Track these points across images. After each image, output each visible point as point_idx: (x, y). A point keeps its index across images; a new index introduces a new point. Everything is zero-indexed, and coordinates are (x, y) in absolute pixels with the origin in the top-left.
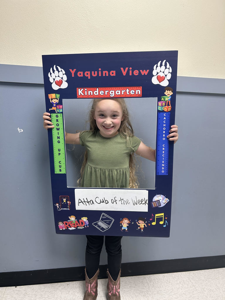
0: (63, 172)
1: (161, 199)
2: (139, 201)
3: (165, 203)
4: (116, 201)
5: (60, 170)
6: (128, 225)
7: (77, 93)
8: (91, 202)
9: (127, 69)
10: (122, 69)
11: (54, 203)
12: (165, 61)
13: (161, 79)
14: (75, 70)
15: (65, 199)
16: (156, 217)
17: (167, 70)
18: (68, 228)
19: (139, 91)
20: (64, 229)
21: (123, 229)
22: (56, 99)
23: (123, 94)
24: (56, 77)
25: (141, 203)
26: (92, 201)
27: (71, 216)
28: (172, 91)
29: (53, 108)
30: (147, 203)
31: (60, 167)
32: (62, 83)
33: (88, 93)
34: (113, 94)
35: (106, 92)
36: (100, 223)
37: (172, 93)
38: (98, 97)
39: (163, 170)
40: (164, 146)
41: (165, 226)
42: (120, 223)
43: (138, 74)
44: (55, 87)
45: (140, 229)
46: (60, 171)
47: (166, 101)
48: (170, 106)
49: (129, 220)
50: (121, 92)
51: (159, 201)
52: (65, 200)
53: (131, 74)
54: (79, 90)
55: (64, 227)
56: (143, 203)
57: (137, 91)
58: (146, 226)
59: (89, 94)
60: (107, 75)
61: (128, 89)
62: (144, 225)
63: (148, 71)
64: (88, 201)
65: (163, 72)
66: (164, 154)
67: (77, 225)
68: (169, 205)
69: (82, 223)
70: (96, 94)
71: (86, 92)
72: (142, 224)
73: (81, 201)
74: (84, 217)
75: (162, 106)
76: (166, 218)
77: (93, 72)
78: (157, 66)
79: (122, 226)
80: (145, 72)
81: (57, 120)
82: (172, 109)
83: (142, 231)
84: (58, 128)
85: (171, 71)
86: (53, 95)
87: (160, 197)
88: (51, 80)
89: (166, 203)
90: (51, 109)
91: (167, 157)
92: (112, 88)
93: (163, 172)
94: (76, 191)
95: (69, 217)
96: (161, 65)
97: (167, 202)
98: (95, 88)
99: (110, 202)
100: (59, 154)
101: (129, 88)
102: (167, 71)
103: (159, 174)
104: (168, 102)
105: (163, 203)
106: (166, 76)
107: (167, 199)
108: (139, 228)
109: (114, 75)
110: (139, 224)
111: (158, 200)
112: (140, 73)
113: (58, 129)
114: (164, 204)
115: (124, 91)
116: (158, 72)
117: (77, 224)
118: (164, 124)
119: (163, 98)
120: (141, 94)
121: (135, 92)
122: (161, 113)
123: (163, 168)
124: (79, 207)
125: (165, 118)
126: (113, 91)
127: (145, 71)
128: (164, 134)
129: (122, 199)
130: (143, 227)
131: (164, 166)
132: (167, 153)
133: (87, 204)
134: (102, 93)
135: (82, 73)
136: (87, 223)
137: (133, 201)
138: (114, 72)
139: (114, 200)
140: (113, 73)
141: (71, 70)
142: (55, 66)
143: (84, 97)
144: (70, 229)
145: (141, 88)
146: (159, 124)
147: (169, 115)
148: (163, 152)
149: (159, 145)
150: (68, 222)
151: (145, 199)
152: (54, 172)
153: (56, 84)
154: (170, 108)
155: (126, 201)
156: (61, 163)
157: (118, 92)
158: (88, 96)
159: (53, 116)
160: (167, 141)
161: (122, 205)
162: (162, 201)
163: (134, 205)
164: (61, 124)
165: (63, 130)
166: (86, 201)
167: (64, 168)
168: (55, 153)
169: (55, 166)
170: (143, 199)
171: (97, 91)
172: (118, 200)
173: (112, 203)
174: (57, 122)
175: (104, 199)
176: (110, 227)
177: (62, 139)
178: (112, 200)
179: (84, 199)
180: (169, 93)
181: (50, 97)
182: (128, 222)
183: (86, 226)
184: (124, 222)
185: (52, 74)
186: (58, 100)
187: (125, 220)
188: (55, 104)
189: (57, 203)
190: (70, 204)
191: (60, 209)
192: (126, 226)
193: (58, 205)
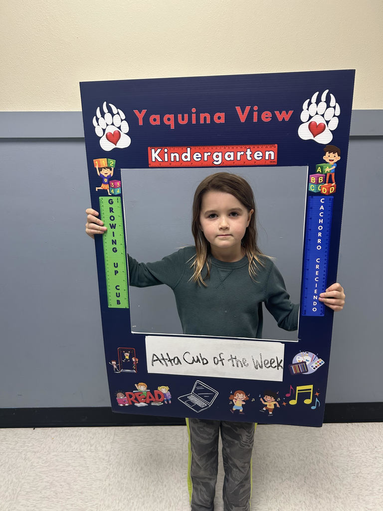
0: (124, 305)
1: (309, 361)
2: (266, 362)
3: (316, 367)
4: (223, 361)
5: (118, 302)
6: (244, 403)
7: (149, 158)
8: (176, 359)
9: (248, 108)
10: (238, 109)
11: (109, 360)
12: (327, 91)
13: (316, 129)
14: (144, 112)
15: (127, 354)
16: (297, 392)
17: (331, 110)
18: (133, 403)
19: (271, 154)
20: (127, 405)
21: (234, 409)
22: (109, 170)
23: (239, 159)
24: (107, 125)
25: (271, 366)
26: (178, 358)
27: (140, 383)
29: (104, 187)
30: (281, 366)
31: (118, 295)
32: (120, 137)
33: (169, 157)
34: (220, 159)
35: (206, 155)
36: (193, 398)
37: (339, 158)
38: (190, 165)
39: (315, 306)
40: (318, 260)
41: (313, 408)
42: (230, 398)
43: (269, 119)
44: (106, 145)
45: (267, 411)
46: (118, 304)
47: (326, 174)
48: (334, 184)
49: (246, 395)
50: (236, 156)
51: (305, 362)
53: (255, 120)
54: (153, 150)
55: (127, 402)
56: (273, 365)
57: (267, 153)
58: (278, 406)
59: (172, 160)
60: (208, 121)
61: (249, 150)
62: (275, 405)
63: (291, 112)
64: (169, 359)
65: (323, 115)
66: (317, 276)
67: (151, 400)
68: (323, 372)
69: (159, 396)
70: (185, 160)
71: (166, 155)
72: (270, 403)
73: (157, 359)
74: (163, 387)
75: (317, 183)
76: (317, 394)
77: (180, 116)
78: (310, 103)
79: (233, 404)
80: (284, 116)
81: (111, 210)
82: (337, 189)
83: (271, 414)
84: (113, 224)
85: (338, 112)
86: (103, 162)
87: (307, 355)
88: (99, 132)
89: (318, 367)
90: (100, 188)
91: (324, 282)
92: (218, 148)
94: (148, 340)
95: (136, 385)
96: (318, 101)
97: (320, 365)
98: (184, 148)
99: (211, 361)
100: (116, 272)
101: (252, 147)
102: (330, 113)
103: (307, 315)
104: (330, 176)
105: (312, 366)
106: (328, 122)
107: (321, 361)
108: (264, 409)
109: (222, 121)
110: (265, 401)
111: (303, 362)
112: (274, 117)
113: (113, 226)
114: (314, 368)
115: (242, 153)
116: (312, 116)
117: (150, 398)
118: (321, 218)
119: (319, 168)
120: (276, 160)
121: (264, 156)
122: (314, 197)
123: (315, 303)
124: (154, 368)
125: (322, 208)
126: (220, 154)
127: (284, 112)
128: (320, 238)
129: (233, 357)
130: (273, 407)
131: (316, 299)
132: (324, 275)
133: (169, 363)
134: (197, 157)
135: (158, 117)
136: (169, 395)
137: (255, 363)
138: (222, 115)
139: (219, 359)
140: (220, 118)
141: (136, 112)
142: (105, 103)
144: (138, 405)
145: (275, 147)
146: (311, 218)
147: (331, 201)
148: (317, 273)
149: (308, 260)
150: (134, 393)
151: (277, 358)
152: (107, 305)
153: (108, 139)
154: (333, 188)
155: (242, 361)
156: (119, 289)
157: (230, 156)
158: (170, 164)
159: (104, 200)
160: (326, 252)
161: (234, 367)
162: (310, 364)
163: (257, 369)
164: (119, 216)
165: (122, 227)
166: (167, 359)
167: (125, 299)
168: (108, 271)
169: (109, 295)
170: (273, 359)
171: (187, 153)
172: (226, 359)
173: (215, 363)
174: (110, 212)
175: (201, 357)
176: (210, 405)
177: (121, 244)
178: (214, 359)
179: (162, 354)
180: (332, 158)
181: (96, 165)
182: (245, 397)
183: (166, 402)
184: (237, 398)
185: (99, 120)
186: (113, 170)
187: (238, 394)
188: (106, 178)
189: (113, 360)
190: (137, 362)
191: (119, 371)
192: (241, 405)
193: (115, 363)
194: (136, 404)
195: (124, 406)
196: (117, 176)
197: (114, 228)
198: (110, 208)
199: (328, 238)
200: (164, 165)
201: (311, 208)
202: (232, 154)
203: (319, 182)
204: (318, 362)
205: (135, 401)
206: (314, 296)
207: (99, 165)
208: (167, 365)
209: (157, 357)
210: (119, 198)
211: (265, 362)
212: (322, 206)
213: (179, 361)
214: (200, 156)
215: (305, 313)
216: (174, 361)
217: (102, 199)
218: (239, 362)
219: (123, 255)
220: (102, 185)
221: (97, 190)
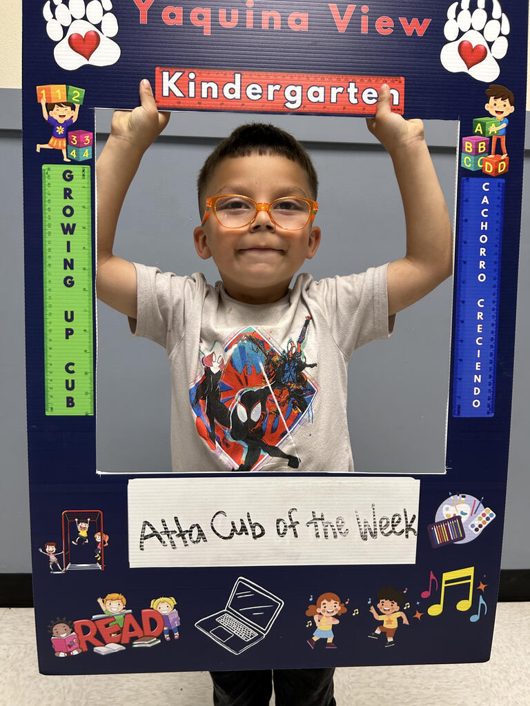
0: (82, 408)
1: (466, 513)
2: (384, 522)
3: (480, 526)
4: (297, 527)
5: (70, 402)
6: (337, 622)
7: (156, 88)
8: (195, 531)
9: (351, 9)
10: (333, 8)
13: (473, 55)
15: (83, 525)
16: (444, 585)
17: (493, 24)
18: (90, 646)
20: (75, 653)
21: (315, 639)
22: (69, 108)
23: (334, 100)
24: (73, 19)
25: (393, 531)
26: (199, 527)
27: (109, 596)
28: (512, 101)
29: (54, 143)
30: (413, 530)
31: (70, 386)
32: (98, 45)
33: (198, 90)
34: (298, 98)
35: (271, 89)
36: (228, 621)
37: (511, 109)
38: (239, 107)
39: (477, 397)
40: (481, 303)
41: (474, 618)
42: (308, 613)
43: (390, 31)
44: (67, 59)
45: (384, 635)
46: (68, 406)
47: (491, 138)
48: (504, 156)
49: (342, 602)
50: (328, 94)
51: (459, 518)
52: (83, 530)
53: (364, 30)
54: (166, 74)
55: (77, 645)
56: (398, 529)
58: (406, 621)
59: (204, 95)
60: (277, 26)
61: (352, 85)
62: (400, 620)
63: (427, 22)
64: (181, 531)
65: (482, 32)
66: (480, 335)
67: (133, 634)
68: (493, 534)
69: (153, 624)
70: (230, 96)
71: (192, 85)
72: (390, 616)
73: (151, 532)
74: (162, 599)
75: (476, 153)
76: (482, 587)
77: (222, 12)
78: (459, 10)
79: (314, 627)
80: (416, 27)
81: (67, 193)
82: (510, 166)
83: (391, 643)
84: (68, 225)
85: (506, 29)
86: (58, 92)
87: (463, 502)
88: (53, 31)
89: (484, 526)
90: (46, 146)
91: (492, 346)
92: (296, 76)
93: (476, 404)
94: (135, 488)
95: (100, 601)
96: (473, 7)
97: (488, 522)
98: (229, 73)
99: (271, 530)
100: (69, 332)
101: (358, 78)
102: (493, 30)
103: (464, 414)
104: (499, 141)
105: (473, 526)
106: (490, 44)
107: (489, 512)
108: (378, 631)
109: (304, 27)
110: (380, 613)
111: (455, 518)
112: (398, 27)
113: (69, 229)
114: (477, 530)
115: (340, 90)
116: (463, 31)
117: (131, 629)
118: (484, 220)
119: (479, 125)
120: (401, 107)
122: (471, 179)
123: (477, 391)
124: (143, 555)
125: (485, 200)
127: (415, 20)
128: (483, 258)
129: (318, 516)
130: (395, 625)
131: (479, 381)
132: (493, 332)
133: (178, 541)
134: (254, 91)
135: (178, 11)
136: (175, 620)
137: (362, 524)
138: (304, 17)
139: (289, 523)
140: (299, 22)
143: (184, 104)
144: (102, 650)
145: (400, 82)
146: (466, 220)
147: (501, 189)
148: (479, 328)
149: (463, 302)
150: (94, 621)
151: (405, 512)
152: (43, 409)
153: (72, 47)
154: (504, 163)
155: (334, 524)
156: (73, 372)
157: (317, 94)
158: (199, 103)
159: (52, 174)
160: (494, 287)
161: (319, 539)
162: (469, 521)
163: (366, 539)
164: (84, 207)
165: (88, 231)
166: (175, 532)
167: (87, 393)
168: (50, 330)
169: (49, 386)
170: (399, 515)
171: (234, 83)
172: (303, 522)
173: (279, 533)
174: (65, 198)
175: (249, 520)
176: (265, 632)
177: (84, 269)
178: (278, 523)
179: (163, 521)
180: (499, 108)
181: (41, 98)
182: (339, 608)
183: (167, 637)
184: (324, 611)
185: (57, 9)
186: (77, 109)
187: (325, 601)
188: (61, 124)
189: (50, 542)
190: (107, 544)
191: (62, 568)
192: (331, 627)
193: (54, 549)
194: (97, 649)
195: (69, 657)
196: (85, 122)
197: (72, 233)
198: (65, 189)
199: (497, 260)
200: (187, 105)
201: (467, 201)
203: (480, 151)
204: (484, 515)
205: (94, 641)
206: (476, 376)
207: (48, 98)
208: (174, 546)
209: (153, 529)
210: (87, 168)
211: (381, 522)
212: (485, 197)
213: (201, 534)
214: (261, 92)
215: (459, 412)
216: (190, 535)
217: (49, 169)
218: (329, 528)
219: (87, 293)
220: (52, 140)
221: (38, 150)
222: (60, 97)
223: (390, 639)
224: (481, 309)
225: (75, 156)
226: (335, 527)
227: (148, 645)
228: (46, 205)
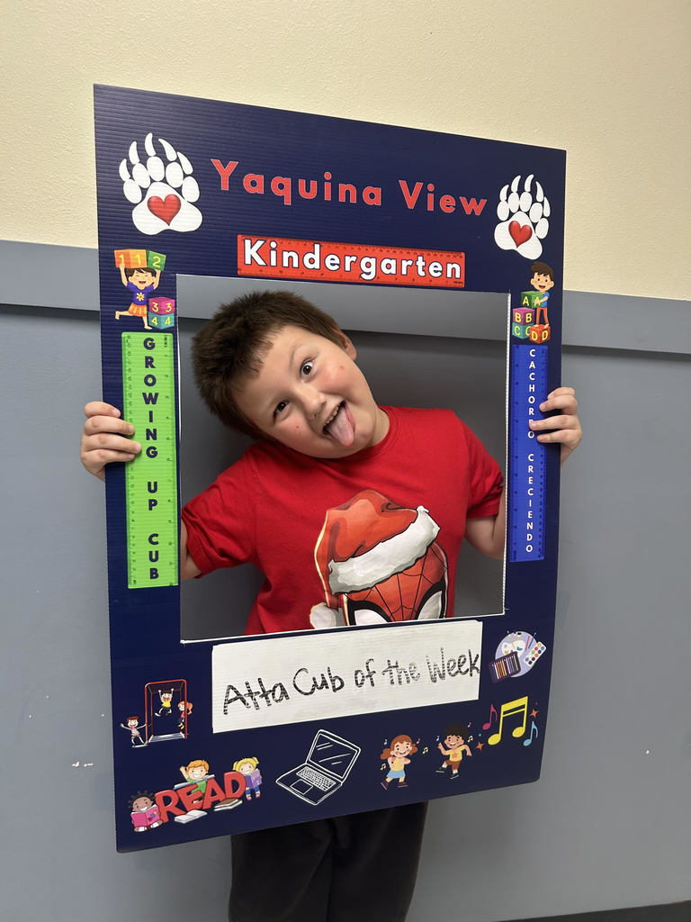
0: (168, 578)
1: (521, 648)
2: (452, 664)
3: (533, 659)
4: (373, 676)
5: (154, 574)
6: (409, 761)
7: (239, 256)
8: (278, 690)
9: (419, 186)
10: (403, 184)
11: (120, 716)
12: (532, 176)
13: (520, 234)
14: (233, 165)
15: (167, 695)
16: (502, 716)
17: (538, 207)
18: (171, 816)
19: (455, 269)
20: (156, 825)
21: (388, 780)
22: (150, 274)
23: (404, 272)
24: (152, 181)
25: (459, 671)
26: (282, 686)
27: (192, 763)
28: (552, 276)
29: (134, 310)
30: (477, 669)
31: (154, 557)
32: (179, 209)
33: (279, 258)
34: (373, 270)
35: (348, 260)
36: (308, 774)
37: (552, 284)
38: (318, 276)
39: (529, 543)
40: (532, 458)
41: (527, 743)
42: (383, 757)
43: (451, 210)
44: (146, 222)
45: (450, 768)
46: (152, 577)
47: (536, 309)
48: (547, 326)
49: (413, 742)
50: (399, 267)
51: (516, 653)
52: (166, 700)
53: (430, 207)
54: (248, 243)
56: (463, 669)
57: (450, 267)
58: (469, 753)
59: (286, 264)
60: (353, 200)
61: (420, 258)
62: (464, 752)
63: (483, 202)
64: (264, 691)
65: (528, 213)
66: (531, 486)
67: (215, 798)
68: (544, 665)
69: (235, 786)
70: (309, 266)
71: (273, 254)
73: (234, 695)
74: (245, 760)
75: (524, 323)
76: (534, 713)
77: (302, 183)
78: (509, 192)
79: (388, 769)
80: (473, 207)
81: (149, 362)
82: (552, 335)
83: (456, 775)
84: (150, 394)
85: (547, 212)
86: (138, 256)
87: (517, 639)
88: (131, 192)
89: (536, 659)
90: (125, 313)
91: (541, 496)
92: (370, 249)
94: (219, 653)
95: (182, 769)
96: (521, 190)
97: (540, 655)
98: (309, 244)
99: (349, 681)
100: (153, 503)
101: (425, 253)
102: (536, 211)
103: (517, 560)
104: (542, 312)
105: (527, 659)
106: (535, 225)
107: (540, 646)
108: (445, 766)
109: (377, 202)
111: (512, 654)
112: (459, 206)
113: (151, 399)
114: (530, 663)
115: (410, 263)
116: (513, 212)
117: (214, 793)
118: (532, 383)
119: (526, 298)
120: (463, 280)
121: (444, 271)
122: (521, 346)
123: (529, 537)
124: (225, 720)
125: (532, 365)
126: (373, 261)
127: (473, 200)
129: (393, 664)
130: (459, 758)
131: (531, 528)
132: (542, 484)
133: (262, 701)
134: (332, 262)
135: (260, 179)
136: (257, 779)
137: (432, 668)
138: (378, 191)
139: (366, 673)
140: (373, 196)
141: (216, 163)
142: (150, 136)
143: (266, 272)
144: (183, 819)
145: (462, 257)
146: (517, 383)
147: (544, 355)
148: (530, 480)
149: (517, 457)
150: (176, 790)
151: (470, 652)
152: (126, 583)
155: (407, 670)
156: (157, 543)
157: (389, 266)
158: (281, 272)
159: (133, 343)
161: (394, 686)
162: (524, 654)
163: (435, 681)
164: (167, 376)
165: (171, 401)
166: (259, 693)
167: (171, 564)
168: (133, 503)
169: (132, 558)
170: (464, 656)
171: (314, 253)
172: (379, 671)
173: (357, 684)
174: (147, 367)
175: (330, 674)
176: (342, 780)
177: (168, 439)
178: (356, 674)
179: (247, 684)
180: (542, 282)
181: (120, 262)
182: (410, 748)
183: (249, 797)
184: (397, 753)
185: (134, 169)
186: (158, 275)
187: (398, 744)
188: (141, 291)
189: (132, 717)
190: (190, 712)
191: (145, 742)
192: (403, 767)
193: (137, 723)
194: (178, 819)
195: (150, 831)
196: (167, 289)
197: (154, 403)
198: (147, 358)
200: (269, 274)
201: (517, 366)
202: (393, 263)
203: (527, 321)
204: (536, 649)
205: (176, 810)
206: (528, 524)
208: (257, 706)
209: (236, 692)
210: (170, 336)
211: (448, 664)
212: (532, 362)
213: (284, 692)
214: (338, 262)
215: (515, 558)
216: (273, 694)
217: (129, 337)
218: (403, 674)
219: (171, 463)
220: (132, 307)
221: (117, 318)
222: (140, 262)
223: (455, 772)
224: (531, 463)
225: (156, 324)
226: (408, 673)
227: (230, 808)
228: (126, 374)
